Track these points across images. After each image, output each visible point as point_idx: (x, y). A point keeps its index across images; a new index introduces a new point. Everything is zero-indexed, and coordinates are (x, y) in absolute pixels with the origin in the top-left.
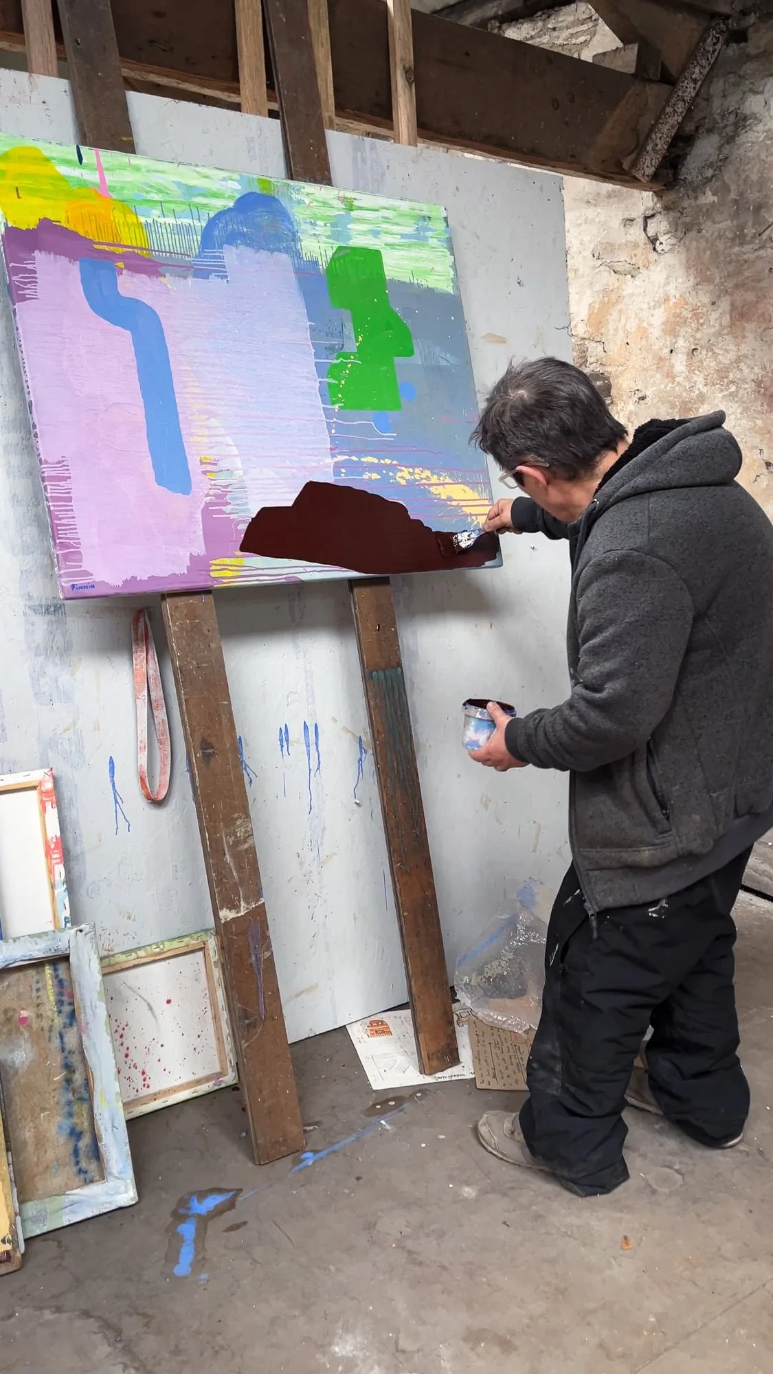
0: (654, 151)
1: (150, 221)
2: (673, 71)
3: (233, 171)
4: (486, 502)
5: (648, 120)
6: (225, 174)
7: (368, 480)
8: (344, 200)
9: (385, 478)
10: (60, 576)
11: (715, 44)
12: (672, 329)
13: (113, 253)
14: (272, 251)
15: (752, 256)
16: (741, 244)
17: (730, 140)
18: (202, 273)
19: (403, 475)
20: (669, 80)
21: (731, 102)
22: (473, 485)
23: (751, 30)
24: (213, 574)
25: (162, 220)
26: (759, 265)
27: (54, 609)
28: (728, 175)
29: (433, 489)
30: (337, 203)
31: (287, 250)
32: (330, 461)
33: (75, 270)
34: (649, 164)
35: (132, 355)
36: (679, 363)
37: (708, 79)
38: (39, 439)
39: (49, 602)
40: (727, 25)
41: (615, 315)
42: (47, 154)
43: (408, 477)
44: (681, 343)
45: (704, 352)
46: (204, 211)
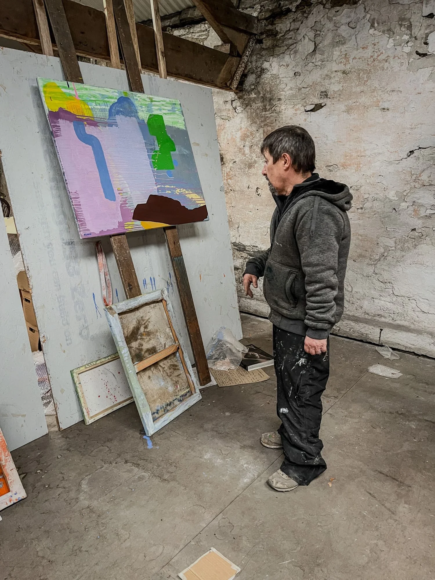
0: (237, 80)
1: (92, 107)
2: (241, 53)
3: (116, 89)
4: (203, 199)
5: (234, 69)
6: (113, 90)
7: (167, 194)
8: (150, 98)
9: (172, 193)
10: (80, 231)
11: (252, 44)
12: (244, 138)
13: (83, 119)
14: (130, 117)
15: (269, 115)
16: (265, 111)
17: (259, 76)
18: (110, 125)
19: (178, 191)
20: (240, 56)
21: (259, 64)
22: (198, 193)
23: (264, 40)
24: (126, 228)
25: (96, 107)
26: (272, 118)
27: (71, 243)
28: (260, 88)
29: (187, 195)
30: (147, 99)
31: (135, 116)
32: (156, 188)
33: (72, 125)
34: (235, 84)
35: (92, 155)
36: (247, 150)
37: (251, 55)
38: (68, 185)
39: (69, 241)
40: (255, 37)
41: (223, 134)
42: (58, 85)
43: (179, 192)
44: (247, 143)
45: (255, 146)
46: (108, 104)
